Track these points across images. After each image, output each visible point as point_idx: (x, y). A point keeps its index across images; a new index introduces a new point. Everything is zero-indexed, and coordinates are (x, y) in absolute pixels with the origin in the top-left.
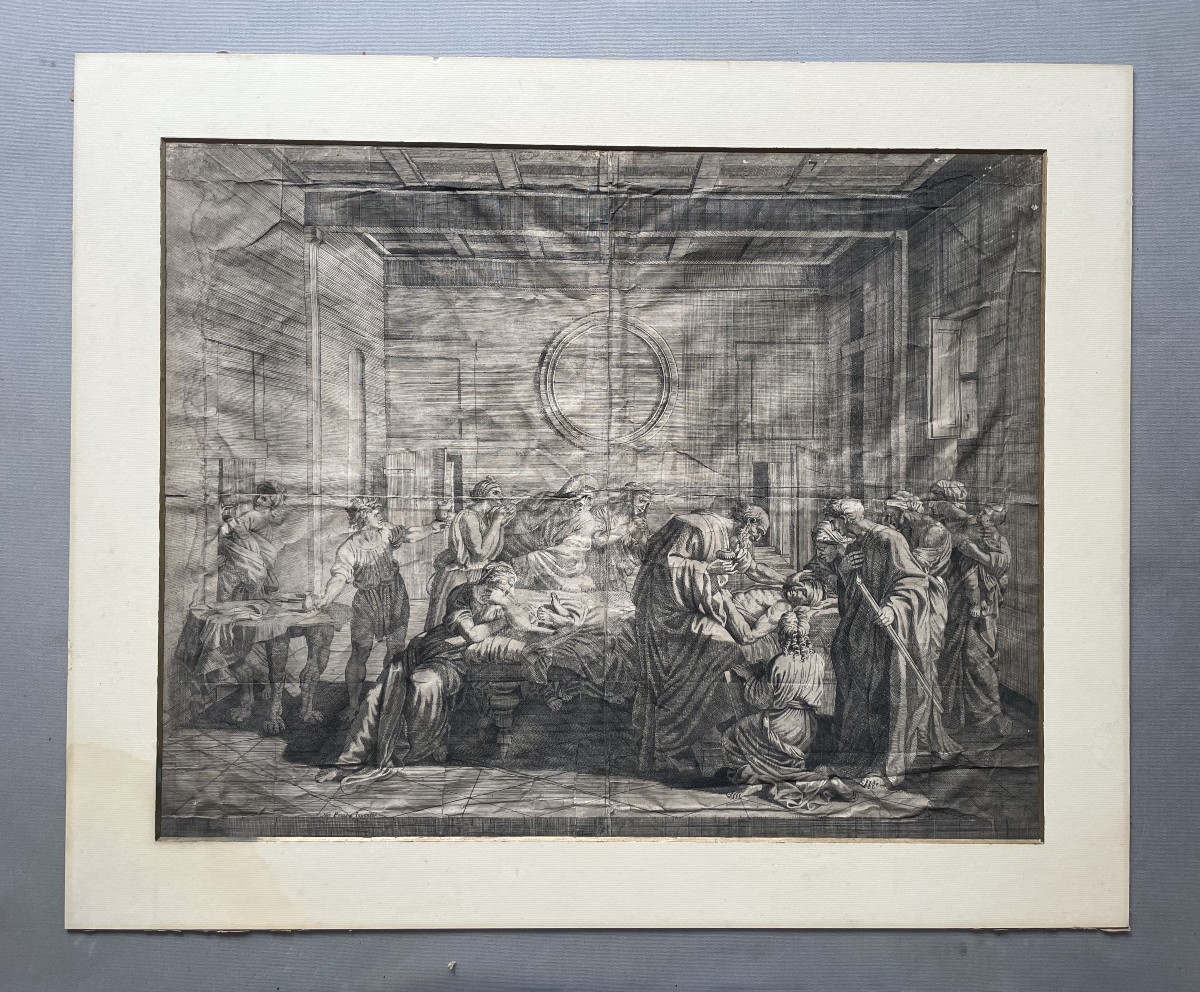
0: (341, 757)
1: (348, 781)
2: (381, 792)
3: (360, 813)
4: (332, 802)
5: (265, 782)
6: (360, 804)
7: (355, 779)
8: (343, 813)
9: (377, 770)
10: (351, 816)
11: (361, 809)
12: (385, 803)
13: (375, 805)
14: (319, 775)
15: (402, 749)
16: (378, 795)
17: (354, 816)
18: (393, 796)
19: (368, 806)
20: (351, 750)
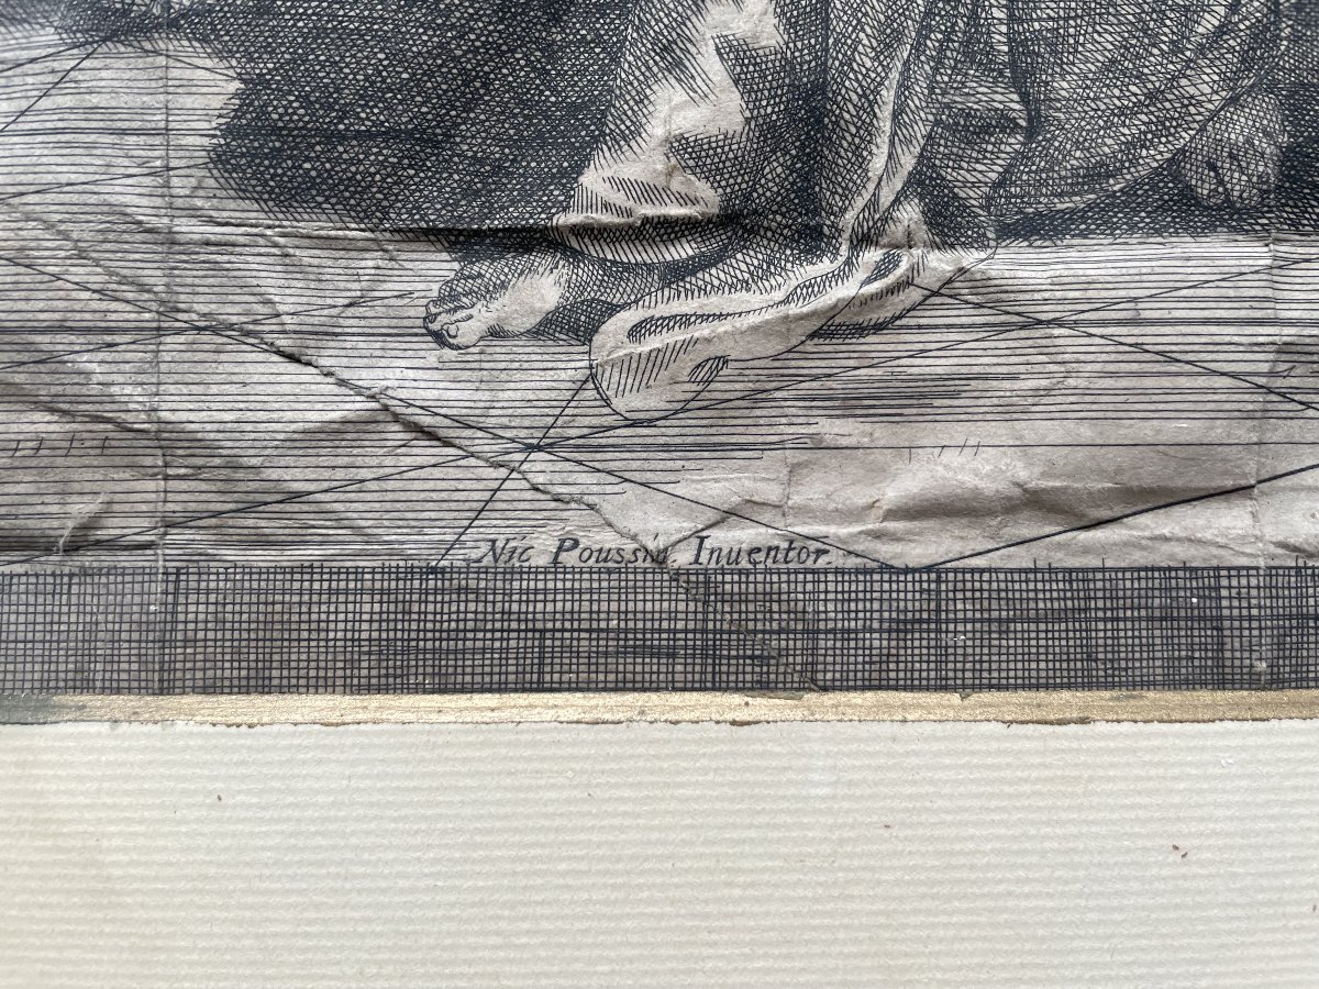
0: (593, 180)
1: (636, 332)
2: (851, 405)
3: (722, 538)
4: (541, 468)
5: (102, 334)
6: (720, 483)
7: (685, 320)
8: (609, 540)
9: (825, 266)
10: (659, 558)
11: (728, 515)
12: (879, 473)
13: (811, 491)
14: (450, 298)
15: (976, 130)
16: (833, 428)
17: (682, 558)
18: (927, 434)
19: (772, 493)
20: (656, 130)
